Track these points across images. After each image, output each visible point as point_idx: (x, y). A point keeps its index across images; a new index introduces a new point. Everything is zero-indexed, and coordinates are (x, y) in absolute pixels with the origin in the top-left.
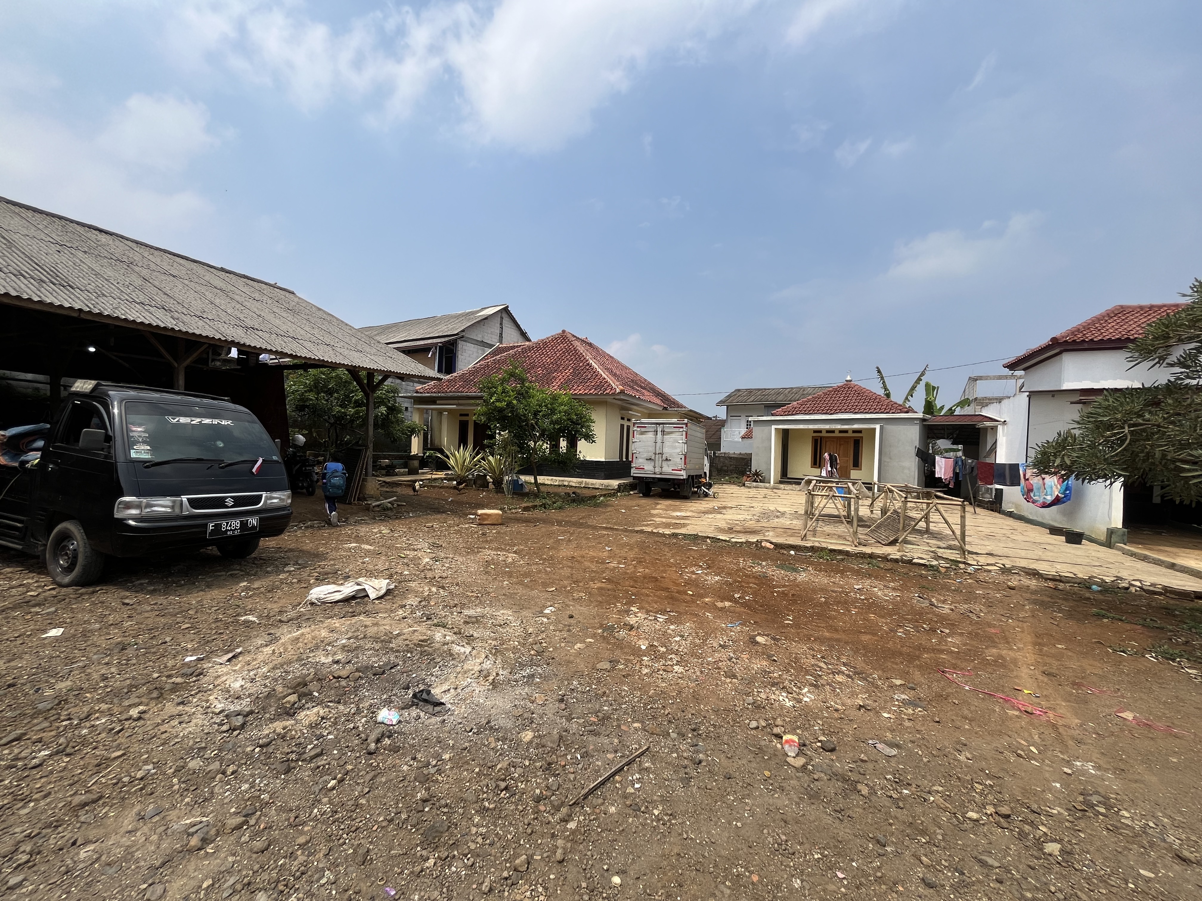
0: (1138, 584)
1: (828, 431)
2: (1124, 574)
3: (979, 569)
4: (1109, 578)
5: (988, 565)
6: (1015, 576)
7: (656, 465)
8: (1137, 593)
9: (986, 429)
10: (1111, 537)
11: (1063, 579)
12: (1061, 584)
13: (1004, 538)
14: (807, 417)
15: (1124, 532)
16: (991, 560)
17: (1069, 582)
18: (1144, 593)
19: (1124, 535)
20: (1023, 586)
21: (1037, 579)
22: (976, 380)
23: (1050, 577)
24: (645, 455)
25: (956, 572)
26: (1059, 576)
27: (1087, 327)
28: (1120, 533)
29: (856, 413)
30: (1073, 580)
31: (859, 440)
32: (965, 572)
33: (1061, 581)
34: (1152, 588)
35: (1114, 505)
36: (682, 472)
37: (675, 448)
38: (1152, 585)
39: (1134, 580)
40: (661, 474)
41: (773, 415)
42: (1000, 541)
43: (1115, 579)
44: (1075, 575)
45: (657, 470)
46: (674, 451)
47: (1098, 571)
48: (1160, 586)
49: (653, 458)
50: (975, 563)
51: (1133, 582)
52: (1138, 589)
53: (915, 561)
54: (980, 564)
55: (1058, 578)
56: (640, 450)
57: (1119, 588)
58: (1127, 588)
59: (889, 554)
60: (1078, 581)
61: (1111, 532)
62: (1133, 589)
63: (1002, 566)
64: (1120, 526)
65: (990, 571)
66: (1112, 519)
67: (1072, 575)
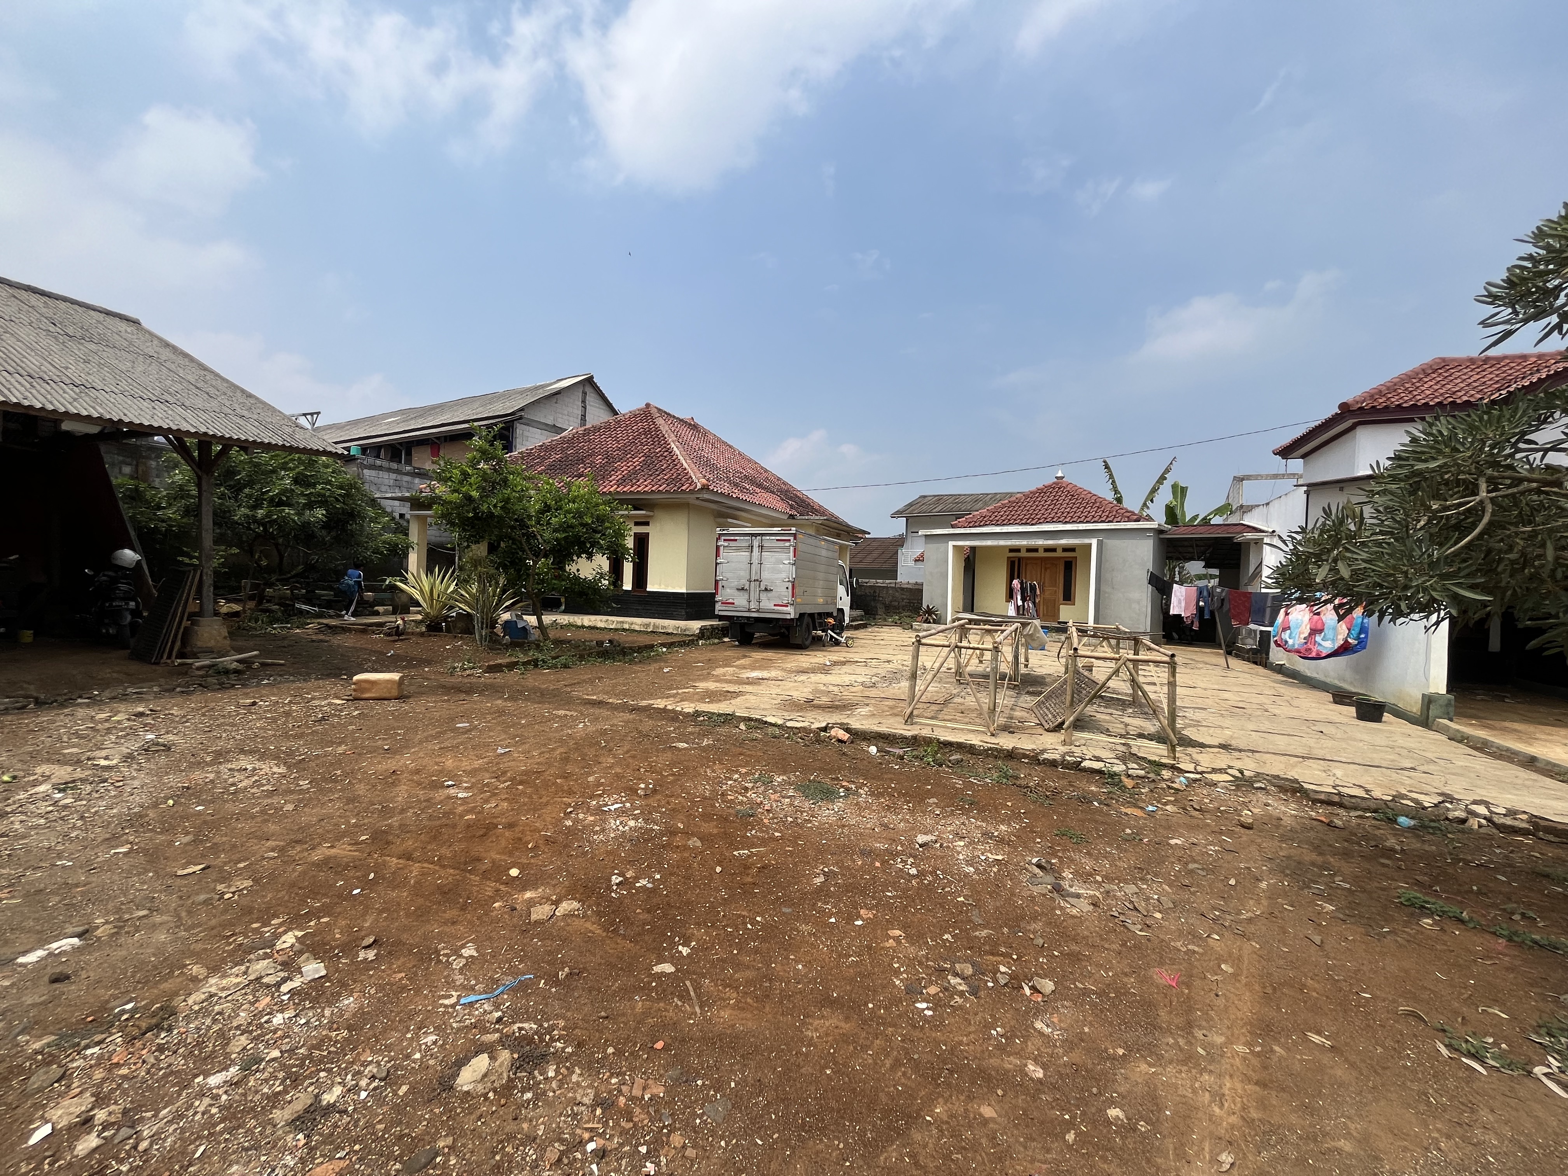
0: (1482, 810)
1: (1030, 550)
2: (1456, 788)
3: (1195, 780)
4: (1427, 798)
5: (1214, 771)
6: (1260, 794)
7: (752, 598)
8: (1482, 830)
9: (1248, 543)
10: (1428, 709)
11: (1346, 801)
12: (1342, 812)
13: (1259, 713)
14: (998, 529)
15: (1450, 700)
16: (1222, 760)
17: (1355, 809)
18: (1495, 831)
19: (1448, 705)
20: (1271, 816)
21: (1299, 802)
22: (1242, 480)
23: (1322, 797)
24: (735, 583)
25: (1152, 786)
26: (1339, 794)
27: (1392, 387)
28: (1443, 702)
29: (1066, 523)
30: (1364, 804)
31: (1071, 562)
32: (1169, 787)
33: (1341, 805)
34: (1508, 821)
35: (1433, 656)
36: (790, 609)
37: (780, 572)
38: (1511, 813)
39: (1475, 802)
40: (758, 611)
41: (953, 527)
42: (1249, 717)
43: (1441, 799)
44: (1367, 791)
45: (753, 606)
46: (777, 576)
47: (1408, 782)
48: (1524, 817)
49: (747, 587)
50: (1191, 767)
51: (1474, 807)
52: (1484, 822)
53: (1086, 764)
54: (1199, 769)
55: (1336, 799)
56: (728, 575)
57: (1447, 819)
58: (1463, 821)
59: (1043, 751)
60: (1373, 806)
61: (1429, 700)
62: (1474, 823)
63: (1239, 775)
64: (1443, 690)
65: (1215, 784)
66: (1431, 680)
67: (1362, 794)
